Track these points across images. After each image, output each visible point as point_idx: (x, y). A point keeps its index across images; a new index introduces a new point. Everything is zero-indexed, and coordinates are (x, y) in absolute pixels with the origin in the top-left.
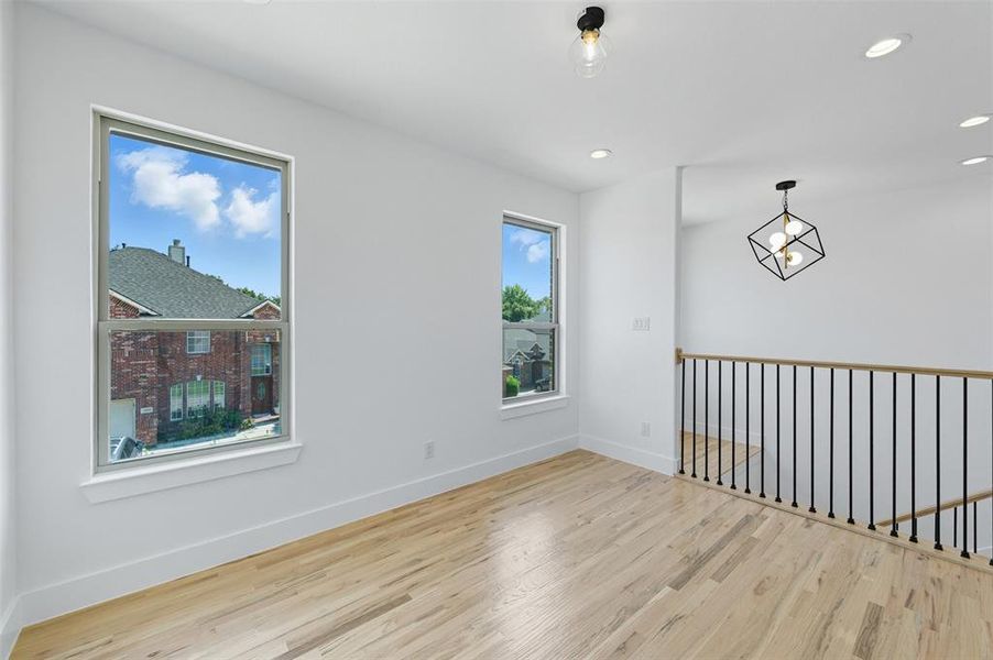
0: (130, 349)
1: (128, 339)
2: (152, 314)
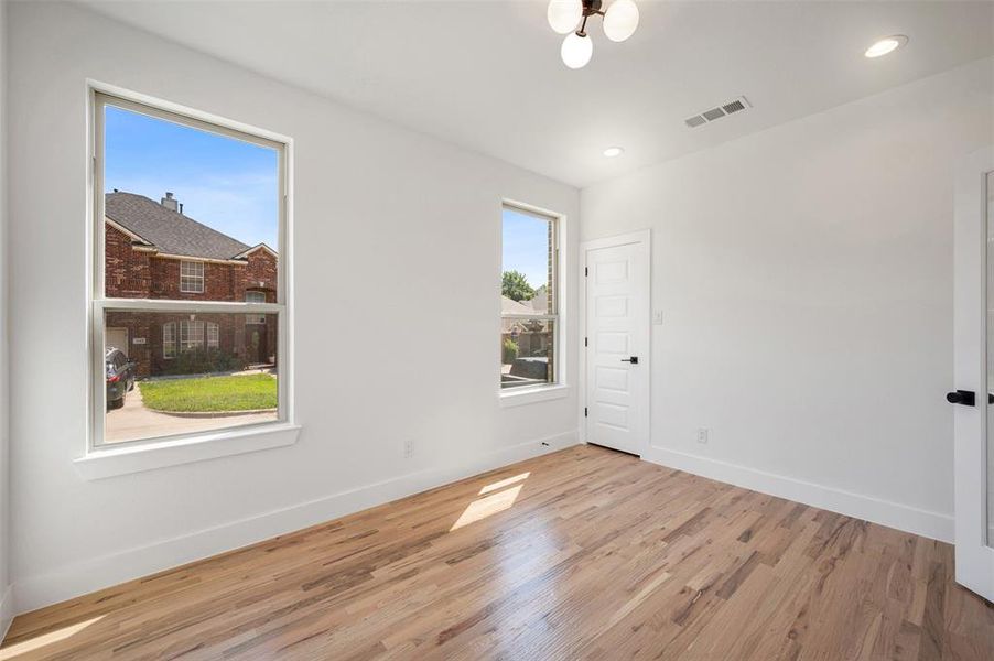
0: (122, 276)
1: (120, 267)
2: (145, 243)
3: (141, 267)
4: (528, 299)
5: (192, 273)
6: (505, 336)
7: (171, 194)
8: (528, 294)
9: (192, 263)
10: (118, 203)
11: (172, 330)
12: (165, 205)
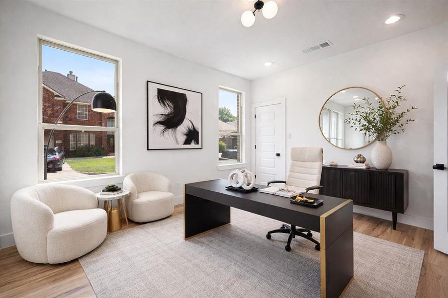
0: (50, 112)
1: (49, 107)
2: (61, 96)
3: (59, 107)
4: (232, 121)
5: (82, 110)
6: (220, 140)
7: (72, 72)
8: (232, 119)
9: (83, 106)
10: (48, 77)
11: (74, 137)
12: (69, 77)
